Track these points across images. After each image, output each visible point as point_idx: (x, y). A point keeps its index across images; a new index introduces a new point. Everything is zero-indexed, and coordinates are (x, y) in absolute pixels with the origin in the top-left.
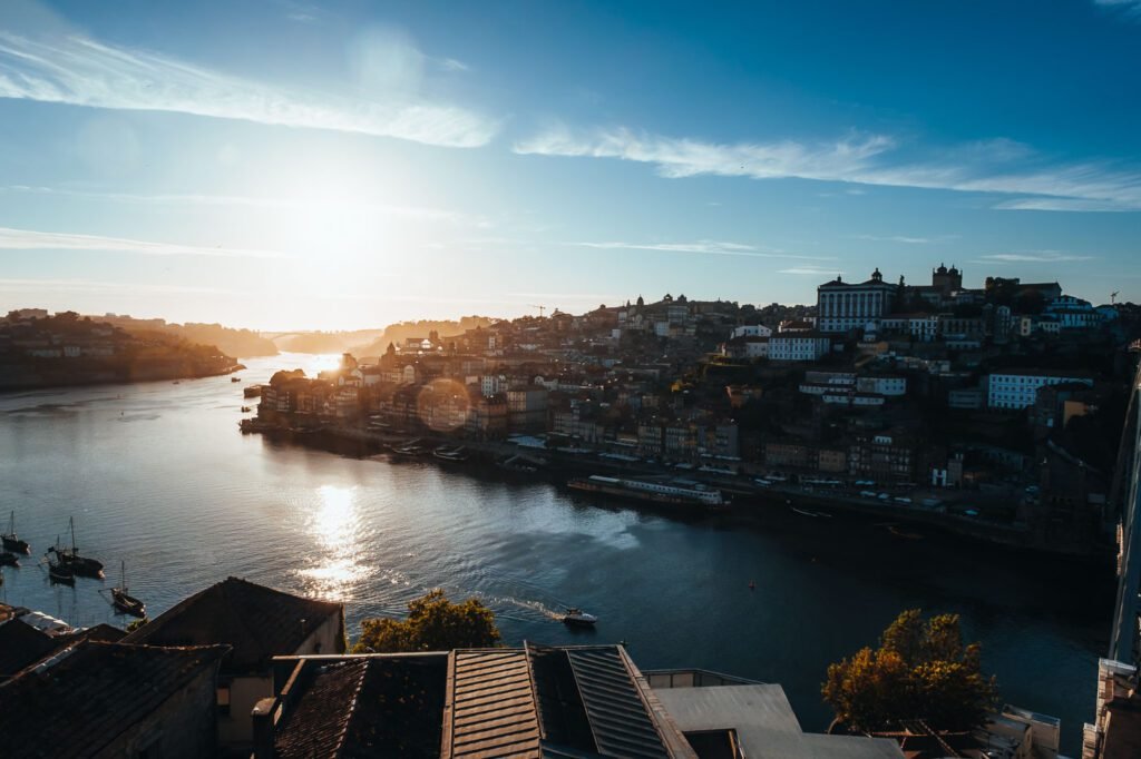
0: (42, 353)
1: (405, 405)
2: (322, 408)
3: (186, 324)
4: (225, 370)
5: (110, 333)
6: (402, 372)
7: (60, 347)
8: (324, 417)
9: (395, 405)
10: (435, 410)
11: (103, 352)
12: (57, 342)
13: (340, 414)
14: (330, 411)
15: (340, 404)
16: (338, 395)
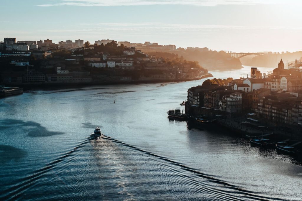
0: (96, 65)
1: (270, 106)
2: (218, 106)
3: (188, 48)
4: (196, 77)
5: (133, 53)
6: (279, 82)
7: (105, 62)
8: (219, 112)
9: (263, 106)
10: (289, 112)
11: (127, 65)
12: (104, 59)
13: (228, 110)
14: (223, 108)
15: (229, 103)
16: (228, 97)
